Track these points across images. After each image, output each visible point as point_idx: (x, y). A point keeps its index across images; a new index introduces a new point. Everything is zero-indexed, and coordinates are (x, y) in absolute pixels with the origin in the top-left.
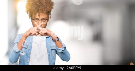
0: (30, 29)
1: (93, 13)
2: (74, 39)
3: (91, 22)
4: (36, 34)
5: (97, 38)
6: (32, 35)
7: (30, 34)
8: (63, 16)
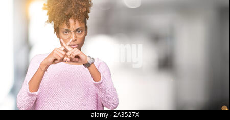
0: (53, 52)
1: (159, 21)
2: (127, 66)
3: (156, 38)
4: (63, 59)
5: (166, 64)
6: (56, 61)
7: (55, 61)
8: (107, 28)
